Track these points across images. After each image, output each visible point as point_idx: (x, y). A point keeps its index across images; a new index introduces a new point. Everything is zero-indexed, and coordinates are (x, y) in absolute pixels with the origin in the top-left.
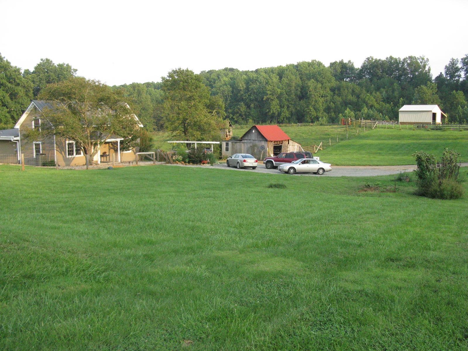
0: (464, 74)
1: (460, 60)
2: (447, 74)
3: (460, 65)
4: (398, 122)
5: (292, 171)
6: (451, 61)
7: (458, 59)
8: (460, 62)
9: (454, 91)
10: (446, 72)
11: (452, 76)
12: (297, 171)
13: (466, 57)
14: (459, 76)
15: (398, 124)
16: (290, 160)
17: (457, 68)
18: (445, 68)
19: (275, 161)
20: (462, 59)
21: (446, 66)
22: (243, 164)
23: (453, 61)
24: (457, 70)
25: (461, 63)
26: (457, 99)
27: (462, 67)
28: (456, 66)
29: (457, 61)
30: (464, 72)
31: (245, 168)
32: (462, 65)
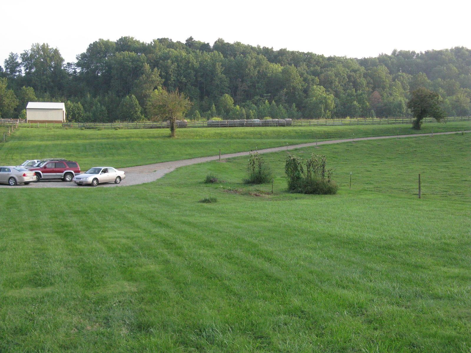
0: (24, 70)
1: (20, 56)
2: (7, 69)
3: (19, 60)
4: (26, 120)
5: (95, 182)
6: (10, 55)
7: (18, 54)
8: (19, 57)
9: (24, 87)
10: (6, 66)
11: (13, 71)
12: (99, 182)
13: (25, 52)
14: (20, 71)
15: (26, 122)
16: (62, 170)
17: (17, 62)
18: (5, 62)
19: (43, 172)
20: (21, 54)
21: (6, 60)
22: (23, 179)
23: (12, 55)
24: (18, 65)
25: (21, 58)
26: (27, 95)
27: (21, 63)
28: (16, 61)
29: (17, 56)
30: (24, 68)
31: (27, 183)
32: (21, 60)
